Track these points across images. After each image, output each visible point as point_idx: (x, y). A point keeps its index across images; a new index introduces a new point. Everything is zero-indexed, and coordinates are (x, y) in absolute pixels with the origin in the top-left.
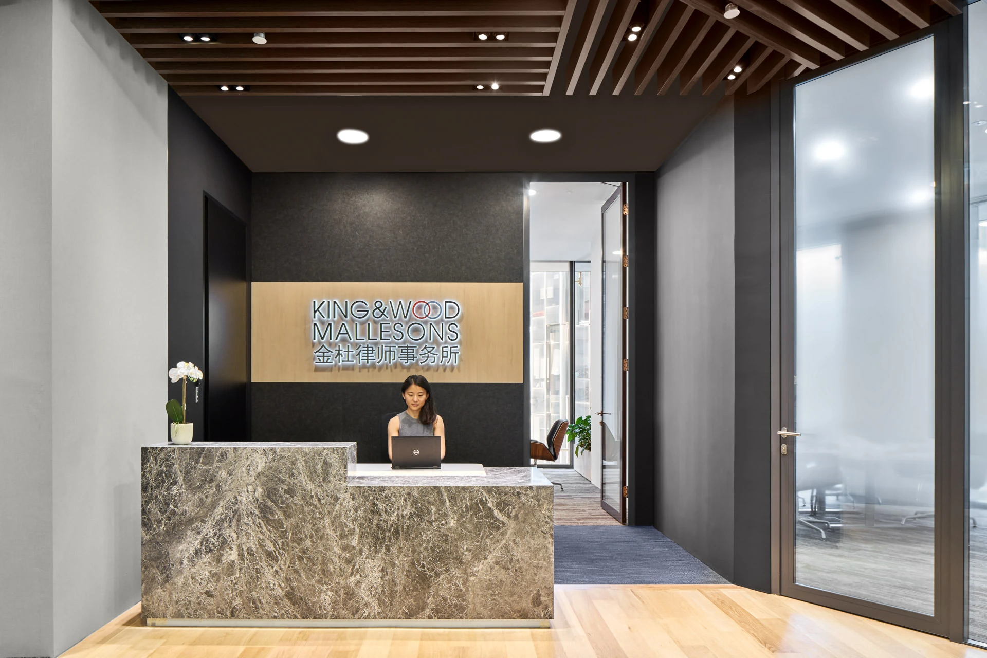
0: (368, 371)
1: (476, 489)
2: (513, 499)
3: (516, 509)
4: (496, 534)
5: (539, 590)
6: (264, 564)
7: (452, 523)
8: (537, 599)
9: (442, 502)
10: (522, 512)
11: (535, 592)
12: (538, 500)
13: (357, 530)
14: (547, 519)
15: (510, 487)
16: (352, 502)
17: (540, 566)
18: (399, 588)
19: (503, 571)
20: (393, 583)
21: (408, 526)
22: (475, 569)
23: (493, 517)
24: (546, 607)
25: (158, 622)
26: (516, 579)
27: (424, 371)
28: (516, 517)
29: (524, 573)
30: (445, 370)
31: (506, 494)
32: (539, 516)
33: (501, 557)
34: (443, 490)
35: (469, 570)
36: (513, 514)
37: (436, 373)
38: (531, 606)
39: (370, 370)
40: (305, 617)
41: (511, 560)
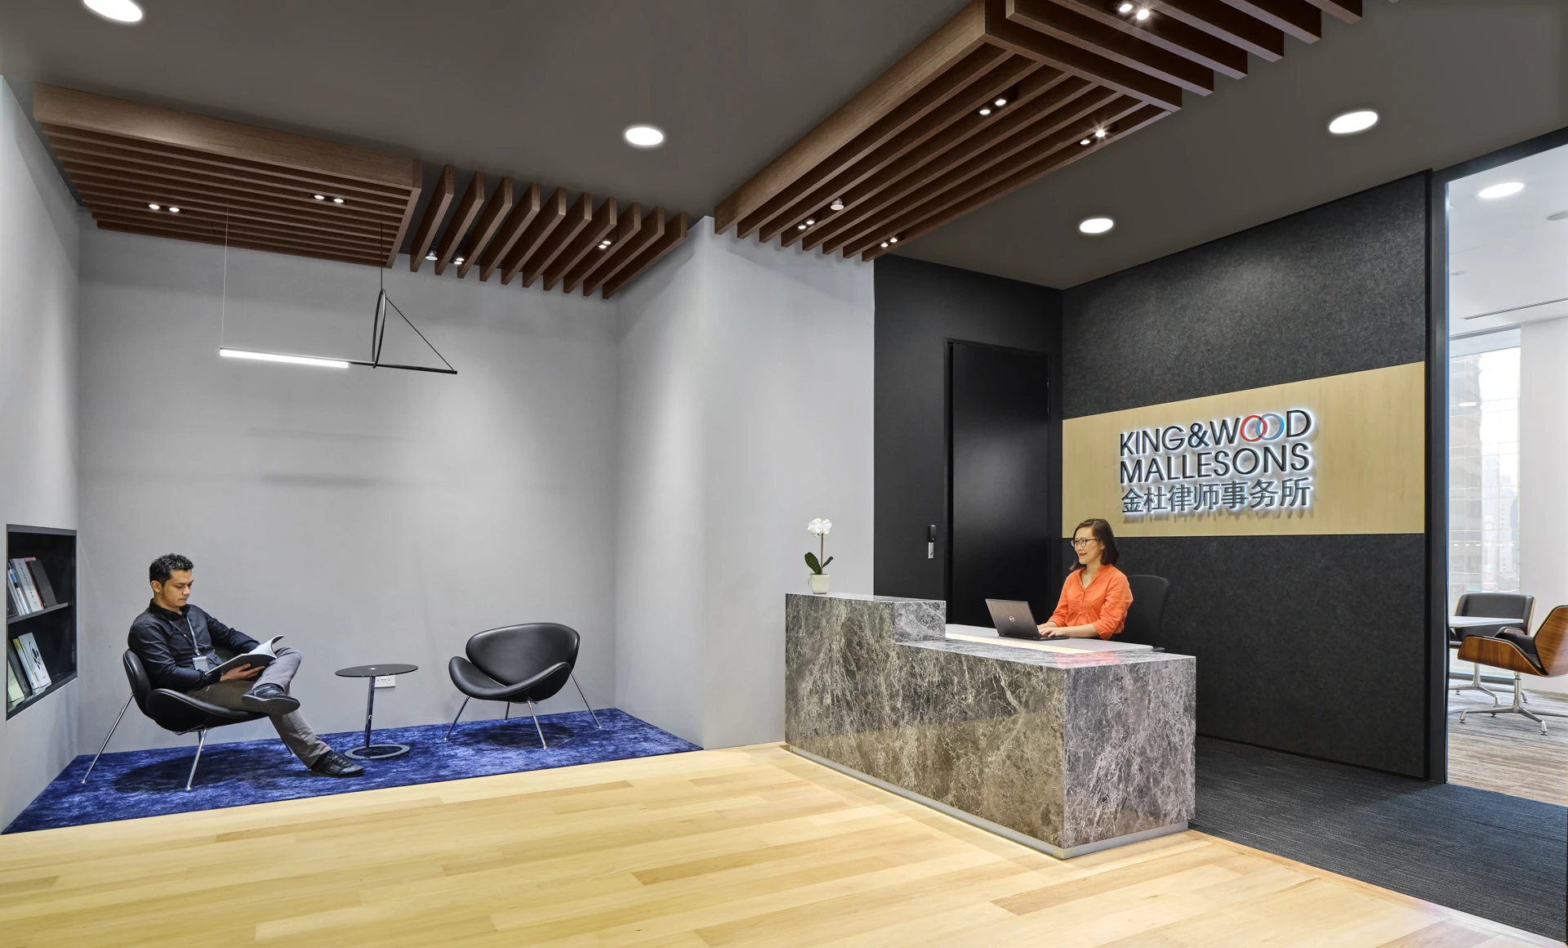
0: (1186, 520)
1: (990, 662)
2: (1024, 680)
3: (1027, 693)
4: (1008, 720)
5: (1048, 805)
6: (844, 712)
7: (971, 700)
8: (1047, 816)
9: (963, 675)
10: (1032, 699)
11: (1044, 806)
12: (1048, 686)
13: (901, 691)
14: (1058, 713)
15: (1022, 664)
16: (898, 662)
17: (1050, 773)
18: (929, 763)
19: (1014, 769)
20: (924, 753)
21: (936, 695)
22: (990, 759)
23: (1006, 700)
24: (1056, 830)
25: (795, 749)
26: (1026, 784)
27: (1259, 519)
28: (1026, 704)
29: (1034, 778)
30: (1290, 516)
31: (1017, 672)
32: (1049, 706)
33: (1013, 751)
34: (963, 659)
35: (984, 760)
36: (1024, 700)
37: (1276, 521)
38: (1040, 822)
39: (1188, 519)
40: (868, 773)
41: (1022, 757)
